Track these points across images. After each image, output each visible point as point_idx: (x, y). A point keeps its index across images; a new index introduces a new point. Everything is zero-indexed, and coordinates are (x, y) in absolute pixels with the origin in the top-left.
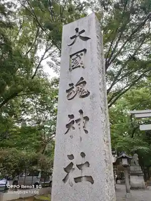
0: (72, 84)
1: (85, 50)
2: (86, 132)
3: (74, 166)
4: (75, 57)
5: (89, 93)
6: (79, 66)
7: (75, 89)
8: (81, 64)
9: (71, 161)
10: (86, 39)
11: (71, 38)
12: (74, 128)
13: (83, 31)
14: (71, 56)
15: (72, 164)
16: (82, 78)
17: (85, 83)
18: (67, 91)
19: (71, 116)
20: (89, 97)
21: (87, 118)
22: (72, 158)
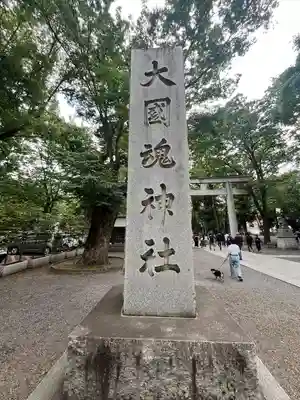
0: (150, 146)
1: (168, 100)
2: (171, 213)
3: (155, 253)
4: (152, 105)
5: (174, 162)
6: (160, 122)
7: (153, 154)
8: (163, 119)
9: (150, 248)
10: (169, 83)
11: (146, 74)
12: (153, 207)
13: (164, 70)
14: (147, 103)
15: (152, 251)
16: (164, 141)
17: (168, 147)
18: (142, 154)
19: (150, 191)
20: (173, 168)
21: (171, 196)
22: (151, 243)
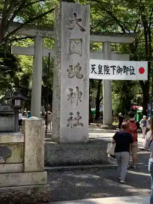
0: (72, 66)
1: (81, 40)
3: (73, 118)
4: (73, 42)
5: (83, 76)
6: (77, 53)
7: (73, 70)
9: (71, 116)
10: (83, 30)
12: (73, 98)
13: (80, 20)
14: (71, 40)
16: (79, 64)
17: (80, 68)
18: (68, 70)
19: (71, 90)
20: (82, 79)
22: (72, 114)
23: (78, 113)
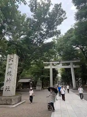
1: (12, 64)
3: (7, 88)
5: (11, 75)
6: (10, 68)
10: (13, 61)
11: (9, 59)
12: (8, 82)
13: (12, 58)
14: (9, 65)
16: (11, 71)
18: (7, 73)
19: (8, 79)
21: (10, 80)
23: (9, 87)
